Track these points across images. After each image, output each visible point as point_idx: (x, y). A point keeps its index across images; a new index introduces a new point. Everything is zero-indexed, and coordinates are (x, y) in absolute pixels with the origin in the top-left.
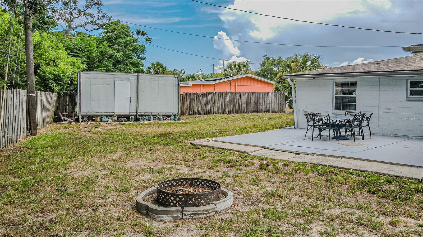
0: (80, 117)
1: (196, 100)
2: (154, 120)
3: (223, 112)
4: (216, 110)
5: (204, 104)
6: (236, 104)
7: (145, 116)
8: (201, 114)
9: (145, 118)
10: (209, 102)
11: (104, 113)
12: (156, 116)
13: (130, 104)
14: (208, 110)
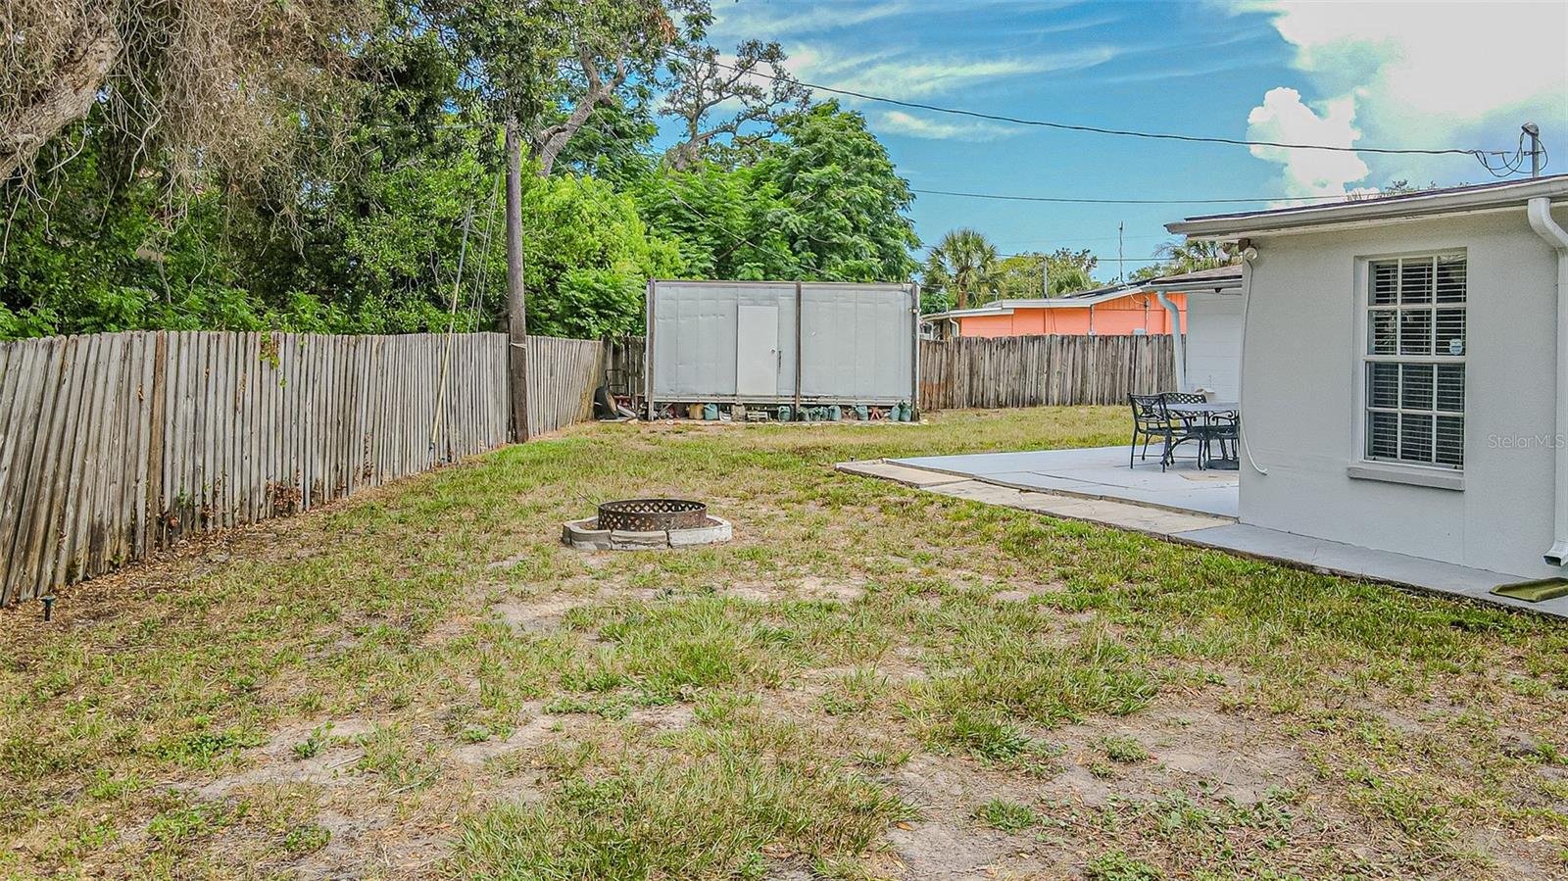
0: (651, 406)
1: (990, 358)
2: (843, 417)
3: (1080, 400)
4: (1055, 393)
5: (1017, 374)
6: (1121, 374)
7: (820, 406)
8: (1006, 405)
9: (818, 413)
10: (1032, 368)
11: (712, 395)
12: (850, 407)
13: (779, 372)
14: (1029, 392)
